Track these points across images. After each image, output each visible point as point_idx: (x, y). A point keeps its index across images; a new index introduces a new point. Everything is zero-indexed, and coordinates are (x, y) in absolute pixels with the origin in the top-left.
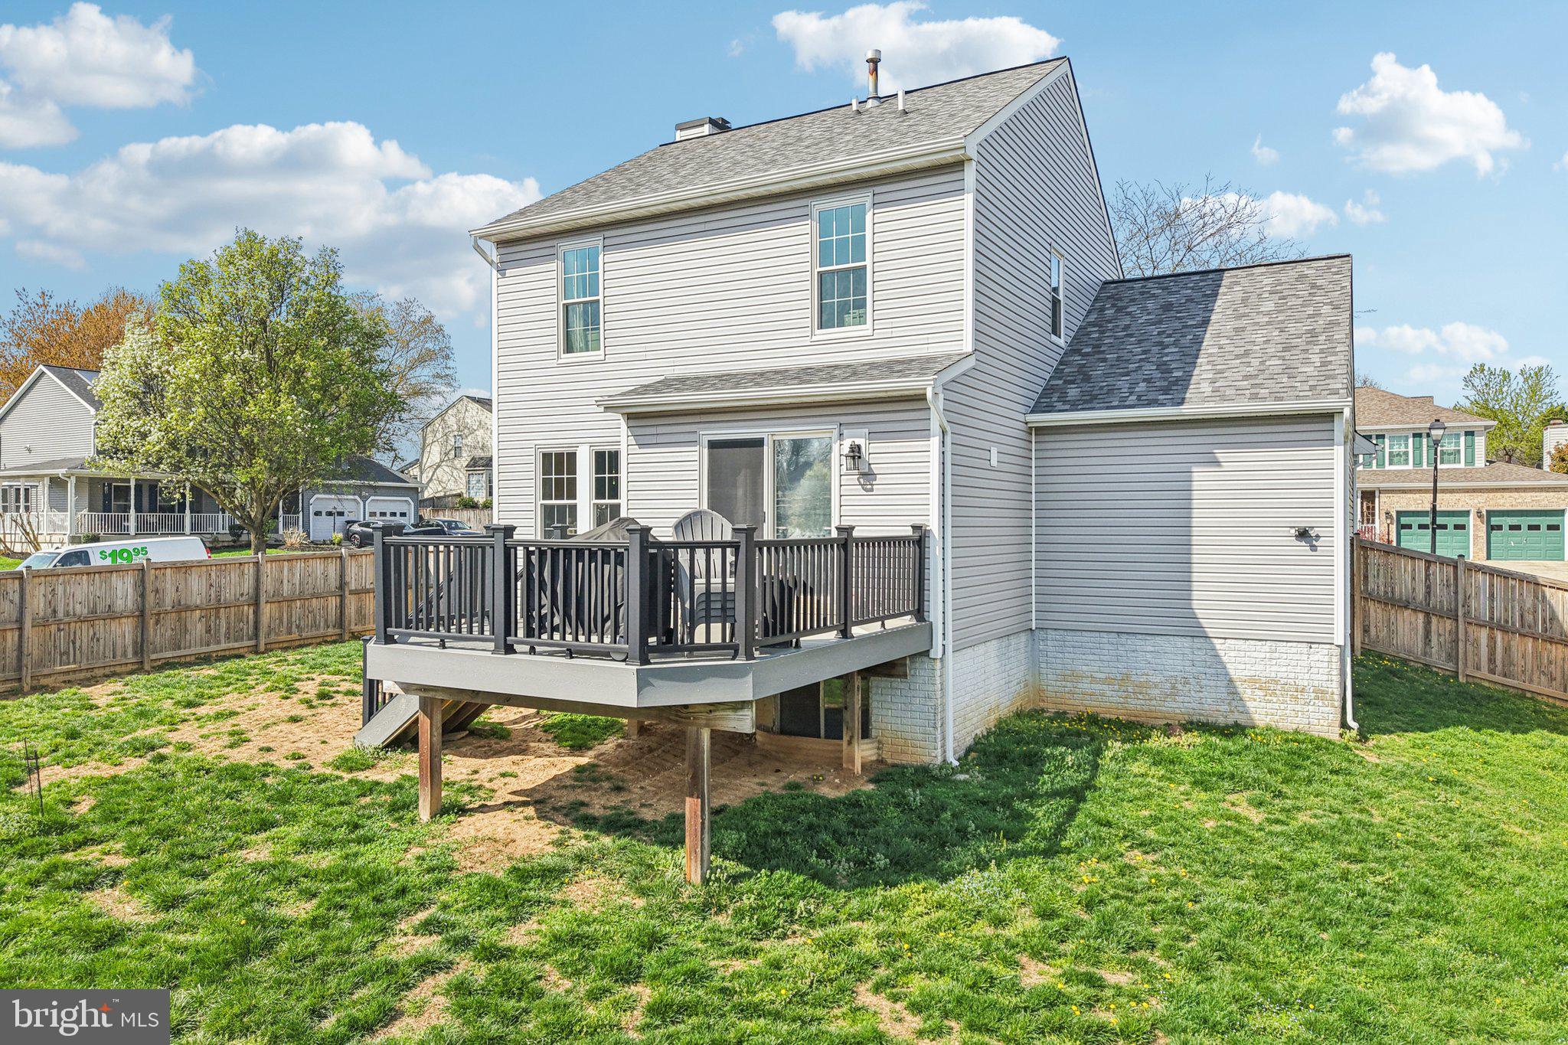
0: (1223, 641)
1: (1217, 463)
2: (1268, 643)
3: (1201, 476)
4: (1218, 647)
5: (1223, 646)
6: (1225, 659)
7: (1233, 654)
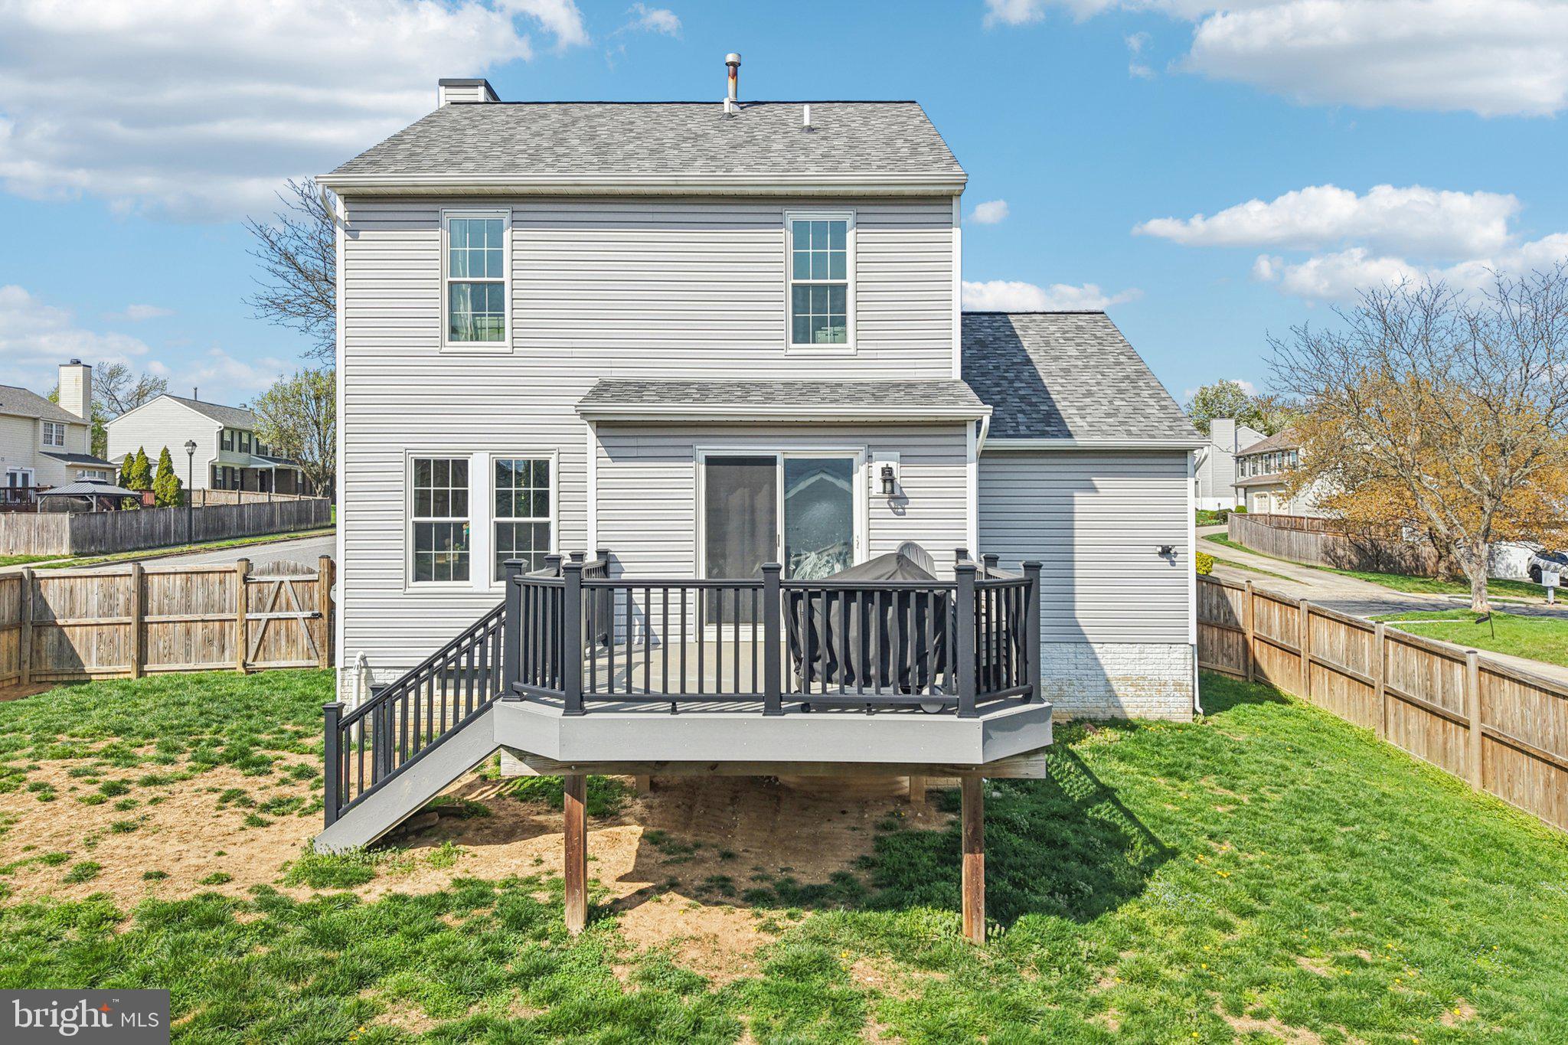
0: (1101, 645)
1: (1094, 489)
2: (1138, 646)
3: (1081, 499)
4: (1097, 651)
5: (1102, 650)
6: (1102, 662)
7: (1109, 656)
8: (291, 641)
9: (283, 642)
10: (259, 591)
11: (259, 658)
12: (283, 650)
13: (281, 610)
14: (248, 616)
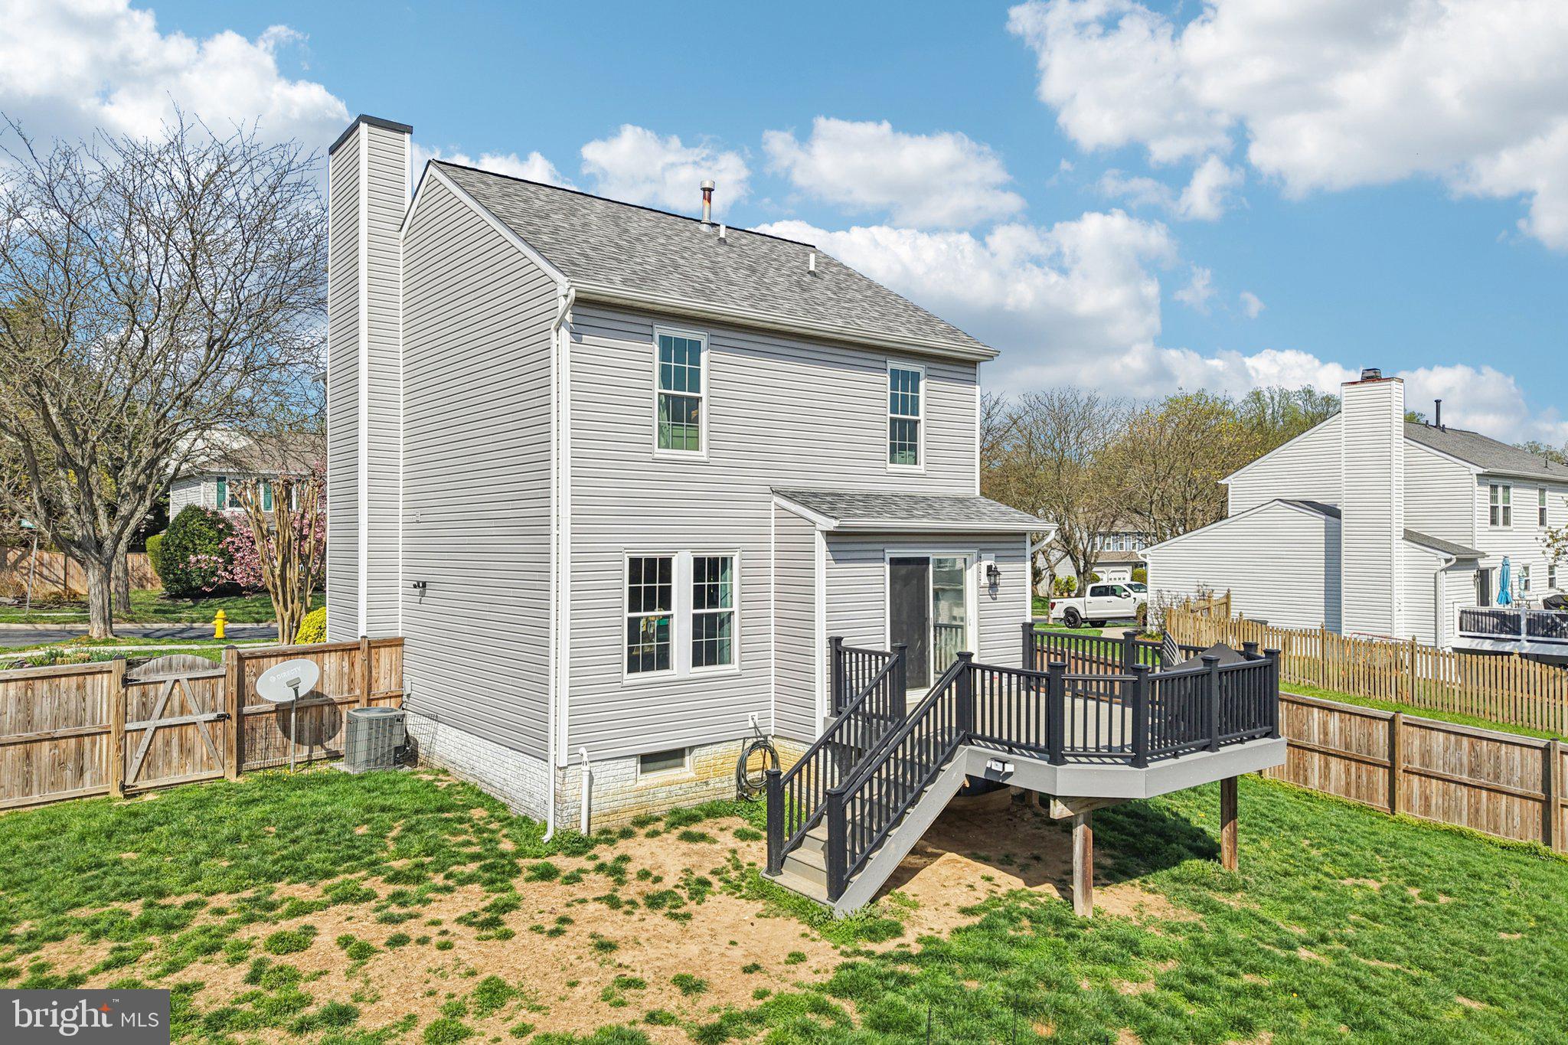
8: (186, 750)
9: (175, 753)
10: (144, 694)
11: (141, 777)
12: (175, 763)
13: (172, 715)
14: (129, 726)
